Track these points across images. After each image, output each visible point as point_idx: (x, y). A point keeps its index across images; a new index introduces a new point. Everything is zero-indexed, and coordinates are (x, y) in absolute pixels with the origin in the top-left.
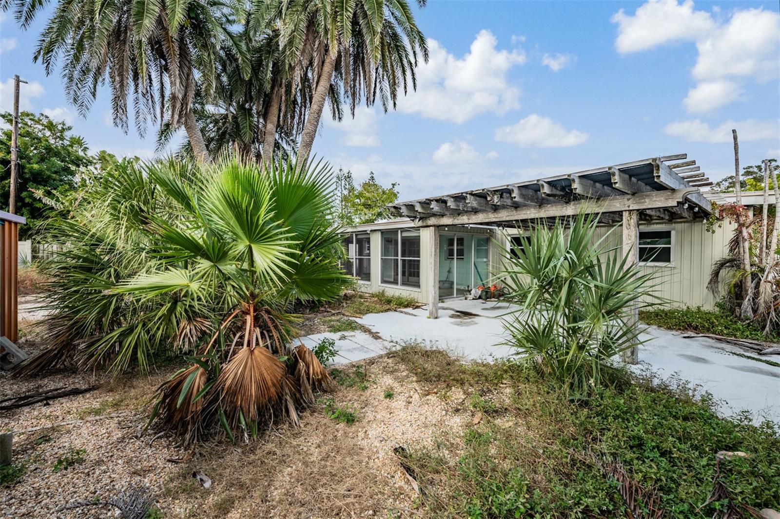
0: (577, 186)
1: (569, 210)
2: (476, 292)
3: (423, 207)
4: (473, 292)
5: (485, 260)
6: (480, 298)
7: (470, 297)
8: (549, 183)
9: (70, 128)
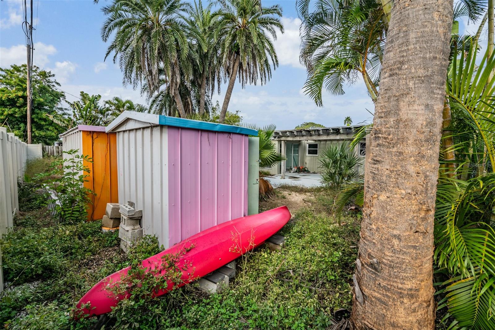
0: (341, 131)
1: (338, 137)
2: (294, 169)
3: (282, 134)
4: (293, 169)
5: (297, 155)
6: (296, 172)
7: (292, 171)
8: (332, 129)
9: (54, 75)
